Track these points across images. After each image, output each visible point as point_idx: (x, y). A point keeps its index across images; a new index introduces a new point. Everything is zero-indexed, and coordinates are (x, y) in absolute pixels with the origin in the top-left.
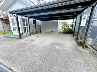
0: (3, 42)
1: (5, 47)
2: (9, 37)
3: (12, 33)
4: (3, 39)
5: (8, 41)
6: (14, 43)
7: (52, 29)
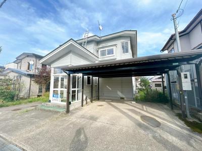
0: (38, 120)
1: (47, 132)
2: (45, 110)
3: (50, 101)
4: (33, 114)
5: (46, 117)
6: (59, 123)
7: (122, 92)
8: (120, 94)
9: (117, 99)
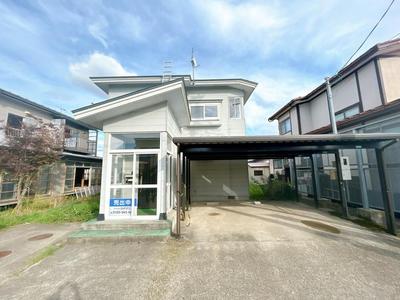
7: (231, 187)
8: (227, 190)
9: (223, 199)
